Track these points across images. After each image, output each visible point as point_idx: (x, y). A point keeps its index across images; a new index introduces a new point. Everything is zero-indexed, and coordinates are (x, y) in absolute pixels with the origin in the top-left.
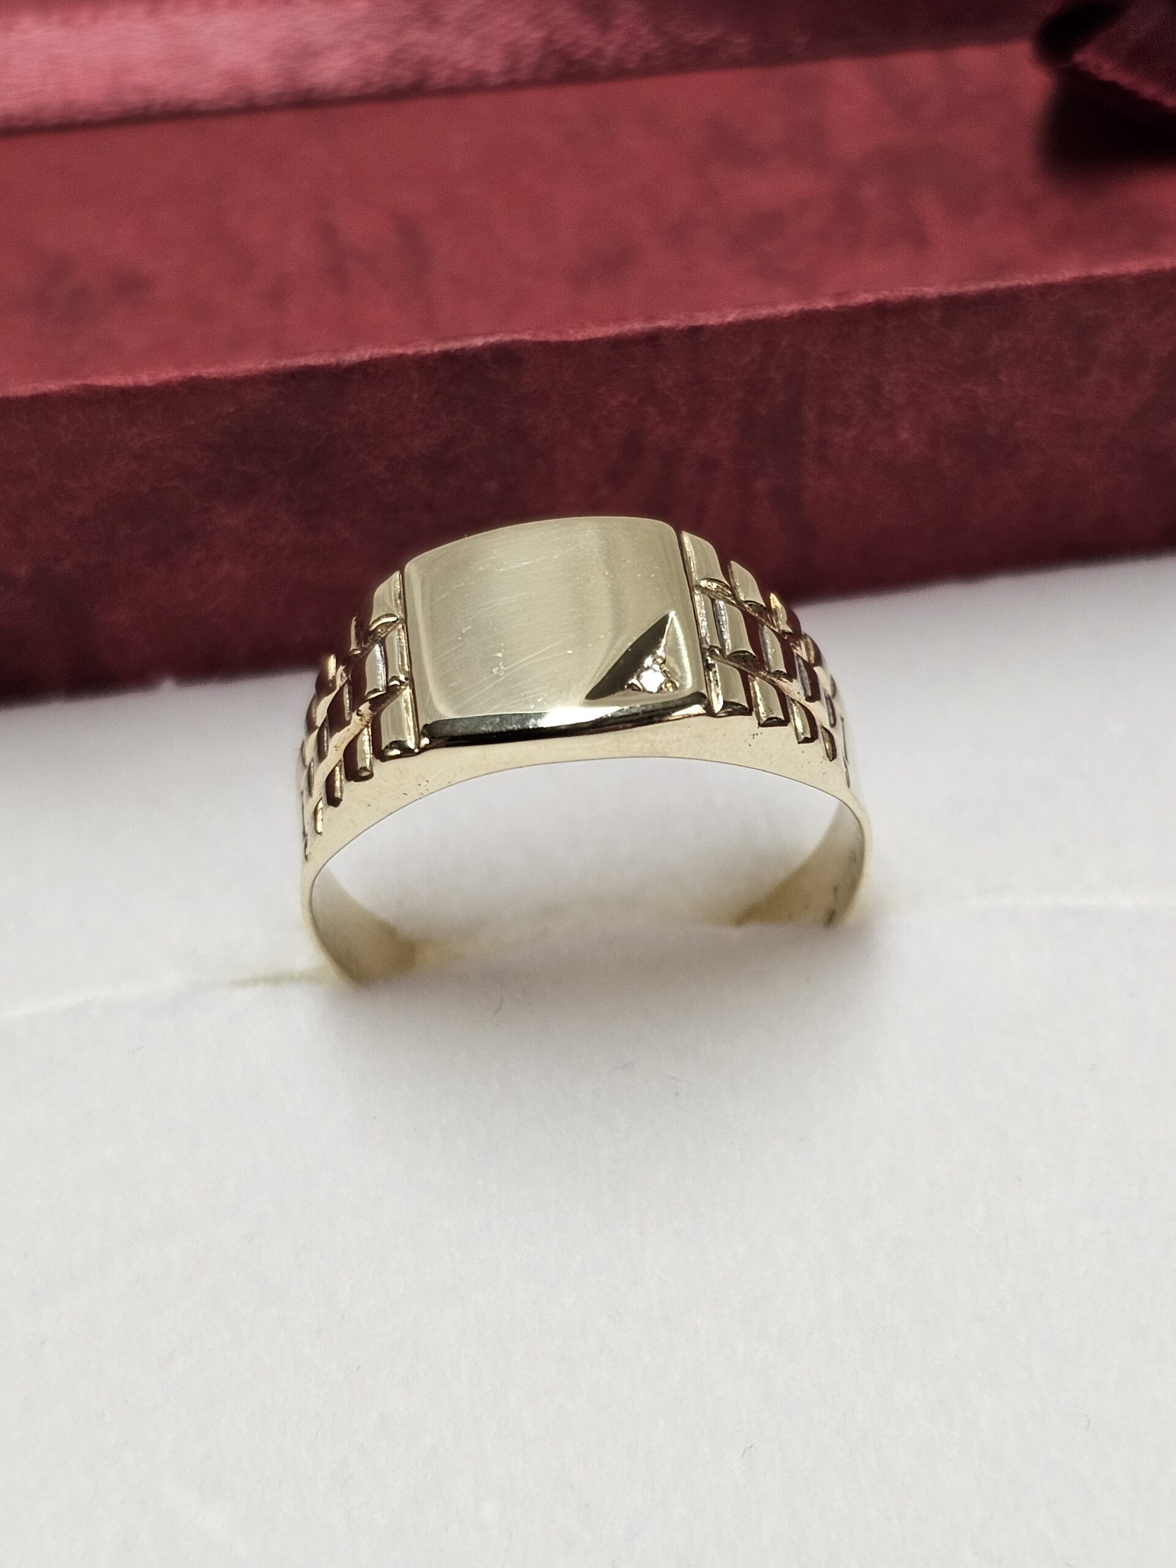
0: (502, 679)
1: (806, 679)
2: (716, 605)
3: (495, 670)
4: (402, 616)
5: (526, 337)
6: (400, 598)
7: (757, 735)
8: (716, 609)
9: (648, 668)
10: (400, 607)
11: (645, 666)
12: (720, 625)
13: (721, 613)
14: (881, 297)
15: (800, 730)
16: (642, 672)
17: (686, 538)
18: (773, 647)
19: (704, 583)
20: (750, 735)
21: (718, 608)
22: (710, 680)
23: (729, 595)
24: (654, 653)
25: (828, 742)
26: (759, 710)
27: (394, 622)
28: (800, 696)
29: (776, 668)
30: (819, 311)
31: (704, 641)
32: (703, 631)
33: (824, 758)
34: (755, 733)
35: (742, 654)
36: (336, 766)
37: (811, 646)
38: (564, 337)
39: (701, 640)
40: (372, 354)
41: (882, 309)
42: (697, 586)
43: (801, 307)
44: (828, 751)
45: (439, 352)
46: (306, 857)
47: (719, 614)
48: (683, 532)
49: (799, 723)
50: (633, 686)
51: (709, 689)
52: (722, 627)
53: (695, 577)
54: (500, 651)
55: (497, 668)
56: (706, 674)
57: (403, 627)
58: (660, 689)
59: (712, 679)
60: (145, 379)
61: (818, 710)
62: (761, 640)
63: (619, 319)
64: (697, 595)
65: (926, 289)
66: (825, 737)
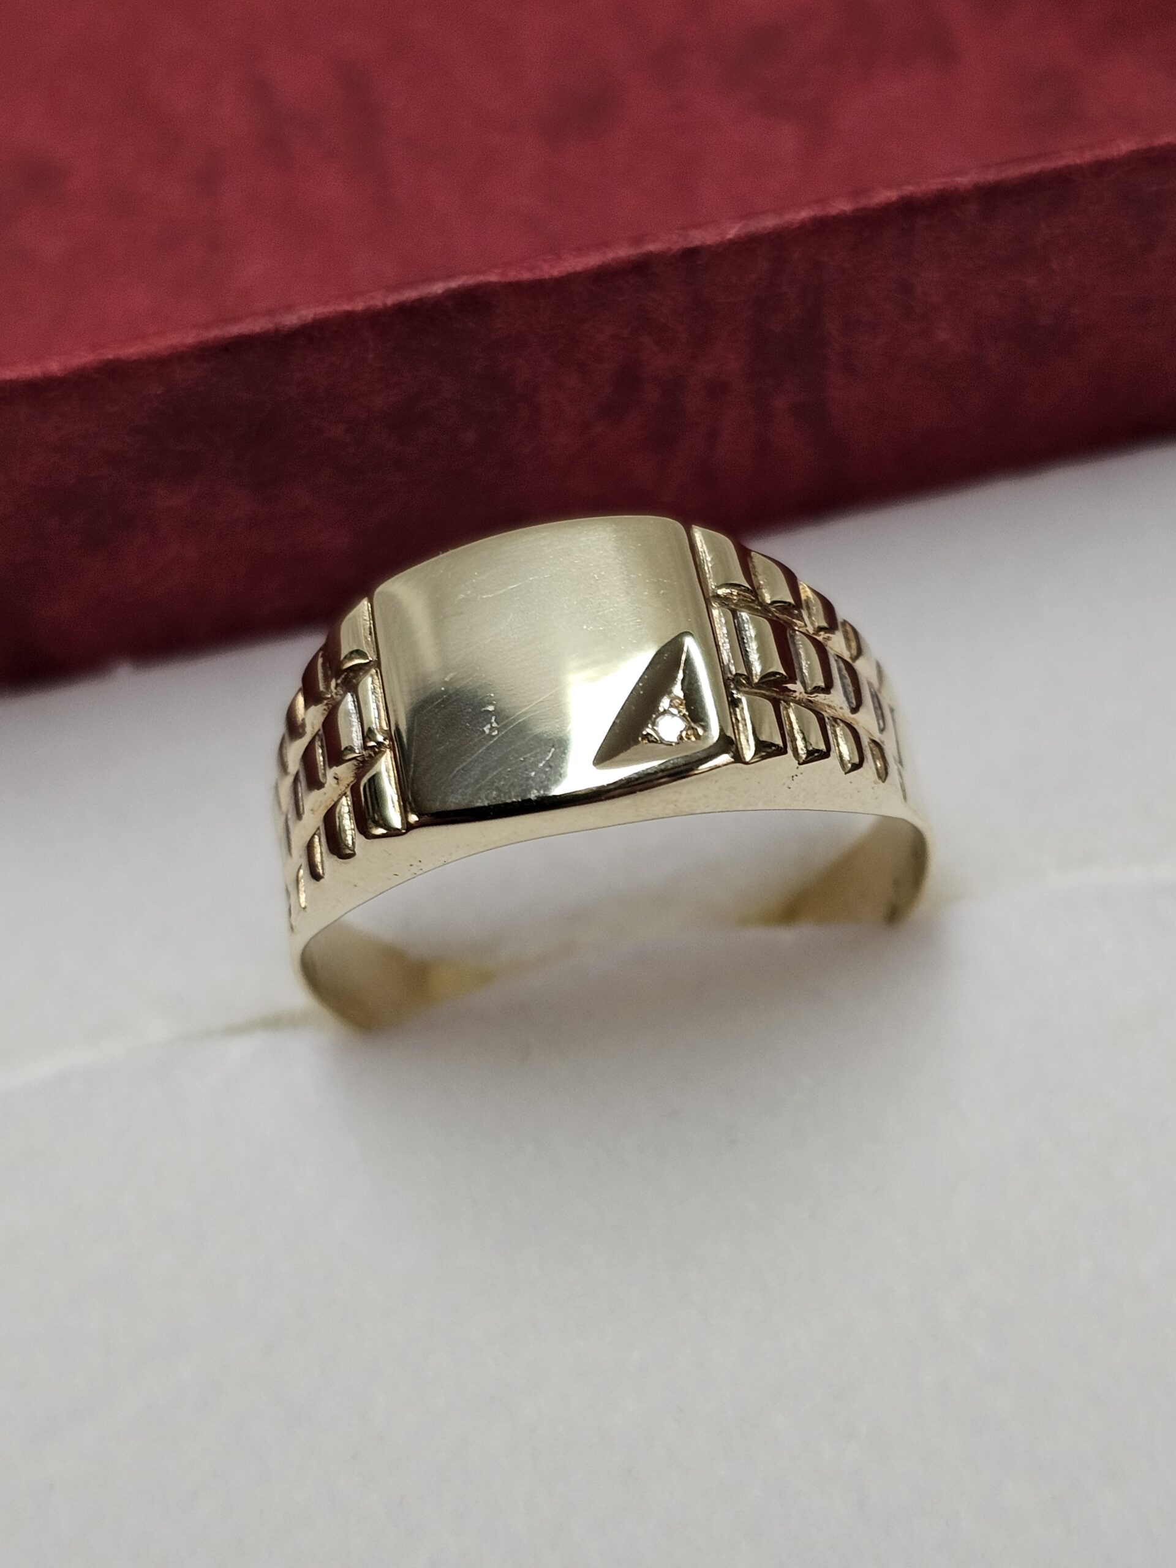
0: (495, 739)
1: (849, 685)
2: (738, 618)
3: (486, 729)
4: (375, 658)
5: (493, 278)
6: (371, 634)
7: (796, 776)
8: (738, 622)
9: (665, 712)
10: (372, 646)
11: (661, 709)
12: (744, 643)
13: (744, 627)
14: (905, 192)
15: (846, 757)
16: (657, 717)
17: (698, 534)
18: (808, 658)
19: (721, 592)
20: (788, 777)
21: (741, 621)
22: (737, 719)
23: (753, 601)
24: (670, 692)
25: (878, 759)
26: (796, 745)
27: (365, 664)
28: (843, 711)
29: (812, 684)
30: (833, 217)
31: (727, 671)
32: (725, 656)
33: (875, 782)
34: (793, 775)
35: (772, 678)
36: (315, 834)
37: (851, 635)
38: (537, 275)
39: (724, 669)
40: (315, 315)
41: (908, 208)
42: (714, 596)
43: (812, 213)
44: (880, 771)
45: (394, 305)
46: (292, 928)
47: (743, 629)
48: (693, 526)
49: (844, 749)
50: (649, 737)
51: (736, 731)
52: (746, 645)
53: (712, 584)
54: (491, 704)
55: (489, 726)
56: (732, 710)
57: (377, 672)
58: (681, 738)
59: (739, 718)
60: (54, 366)
61: (866, 720)
62: (792, 649)
63: (603, 244)
64: (715, 608)
65: (959, 179)
66: (874, 753)
